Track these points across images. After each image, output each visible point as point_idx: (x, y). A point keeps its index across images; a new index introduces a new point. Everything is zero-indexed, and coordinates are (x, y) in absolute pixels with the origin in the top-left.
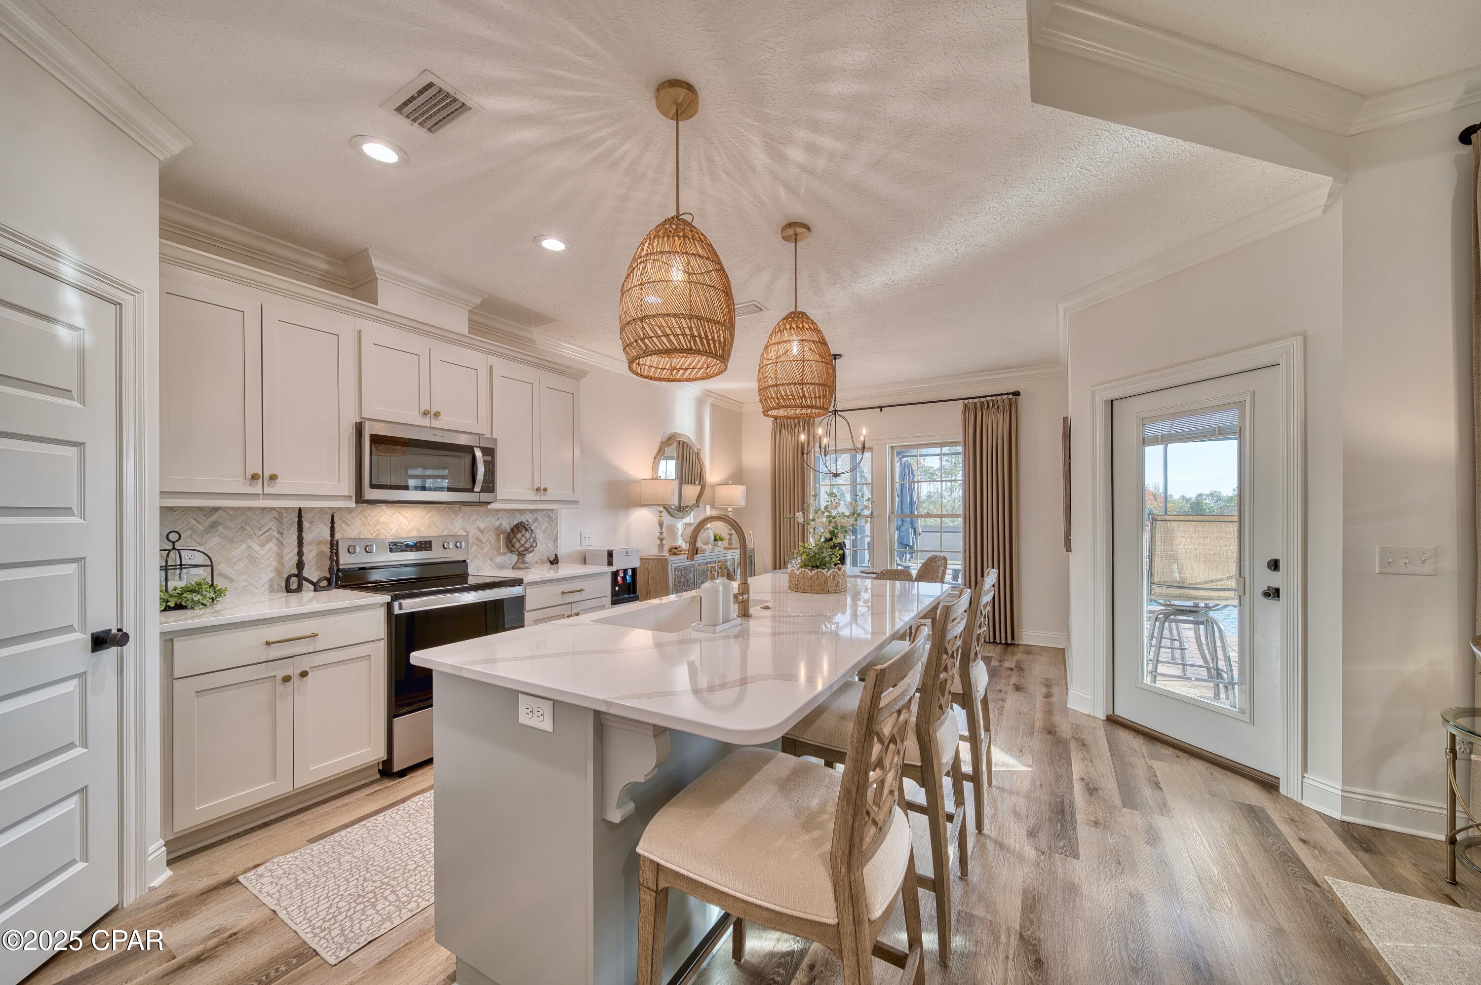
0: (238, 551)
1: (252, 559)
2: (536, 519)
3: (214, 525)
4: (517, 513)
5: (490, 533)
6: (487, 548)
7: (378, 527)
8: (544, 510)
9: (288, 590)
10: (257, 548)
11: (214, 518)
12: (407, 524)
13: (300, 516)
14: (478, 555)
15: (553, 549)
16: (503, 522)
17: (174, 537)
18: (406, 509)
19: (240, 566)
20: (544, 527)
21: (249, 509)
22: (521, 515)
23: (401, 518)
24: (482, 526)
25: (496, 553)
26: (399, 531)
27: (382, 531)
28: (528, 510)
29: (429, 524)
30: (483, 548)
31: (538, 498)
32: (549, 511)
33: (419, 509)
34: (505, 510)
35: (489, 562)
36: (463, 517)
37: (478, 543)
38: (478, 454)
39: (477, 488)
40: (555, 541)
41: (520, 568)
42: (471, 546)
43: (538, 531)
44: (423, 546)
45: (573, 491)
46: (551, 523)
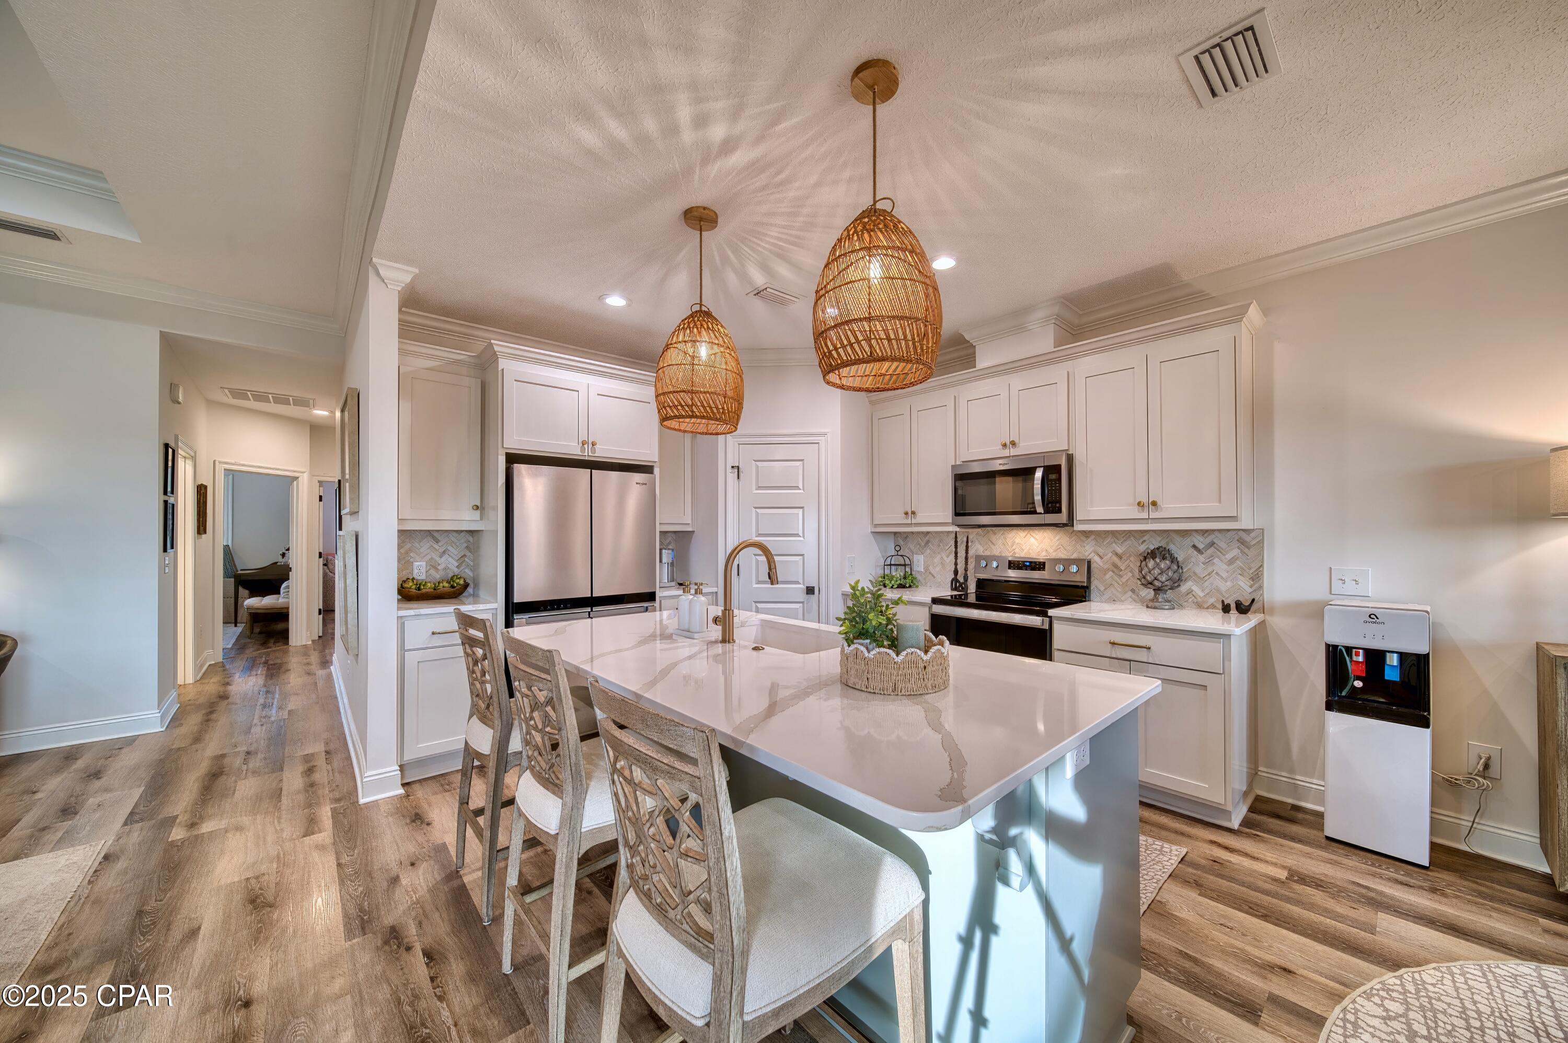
0: (937, 560)
2: (1212, 544)
3: (928, 542)
4: (1173, 535)
5: (1132, 559)
7: (1014, 547)
8: (1228, 530)
9: (952, 589)
10: (945, 558)
11: (927, 538)
12: (1037, 545)
13: (956, 537)
14: (1114, 582)
15: (1250, 590)
16: (1148, 546)
17: (897, 548)
18: (1037, 532)
19: (938, 569)
20: (1229, 556)
21: (942, 532)
23: (1032, 540)
24: (1120, 550)
25: (1135, 583)
26: (1031, 551)
27: (1017, 550)
28: (1196, 531)
29: (1058, 545)
30: (1121, 576)
31: (1144, 516)
32: (1242, 533)
33: (1048, 531)
34: (1154, 531)
35: (1130, 593)
36: (1095, 539)
37: (1115, 570)
38: (1039, 474)
39: (1040, 509)
40: (1257, 577)
41: (1155, 608)
42: (1105, 572)
43: (1216, 561)
44: (1038, 566)
45: (1220, 502)
46: (1246, 550)
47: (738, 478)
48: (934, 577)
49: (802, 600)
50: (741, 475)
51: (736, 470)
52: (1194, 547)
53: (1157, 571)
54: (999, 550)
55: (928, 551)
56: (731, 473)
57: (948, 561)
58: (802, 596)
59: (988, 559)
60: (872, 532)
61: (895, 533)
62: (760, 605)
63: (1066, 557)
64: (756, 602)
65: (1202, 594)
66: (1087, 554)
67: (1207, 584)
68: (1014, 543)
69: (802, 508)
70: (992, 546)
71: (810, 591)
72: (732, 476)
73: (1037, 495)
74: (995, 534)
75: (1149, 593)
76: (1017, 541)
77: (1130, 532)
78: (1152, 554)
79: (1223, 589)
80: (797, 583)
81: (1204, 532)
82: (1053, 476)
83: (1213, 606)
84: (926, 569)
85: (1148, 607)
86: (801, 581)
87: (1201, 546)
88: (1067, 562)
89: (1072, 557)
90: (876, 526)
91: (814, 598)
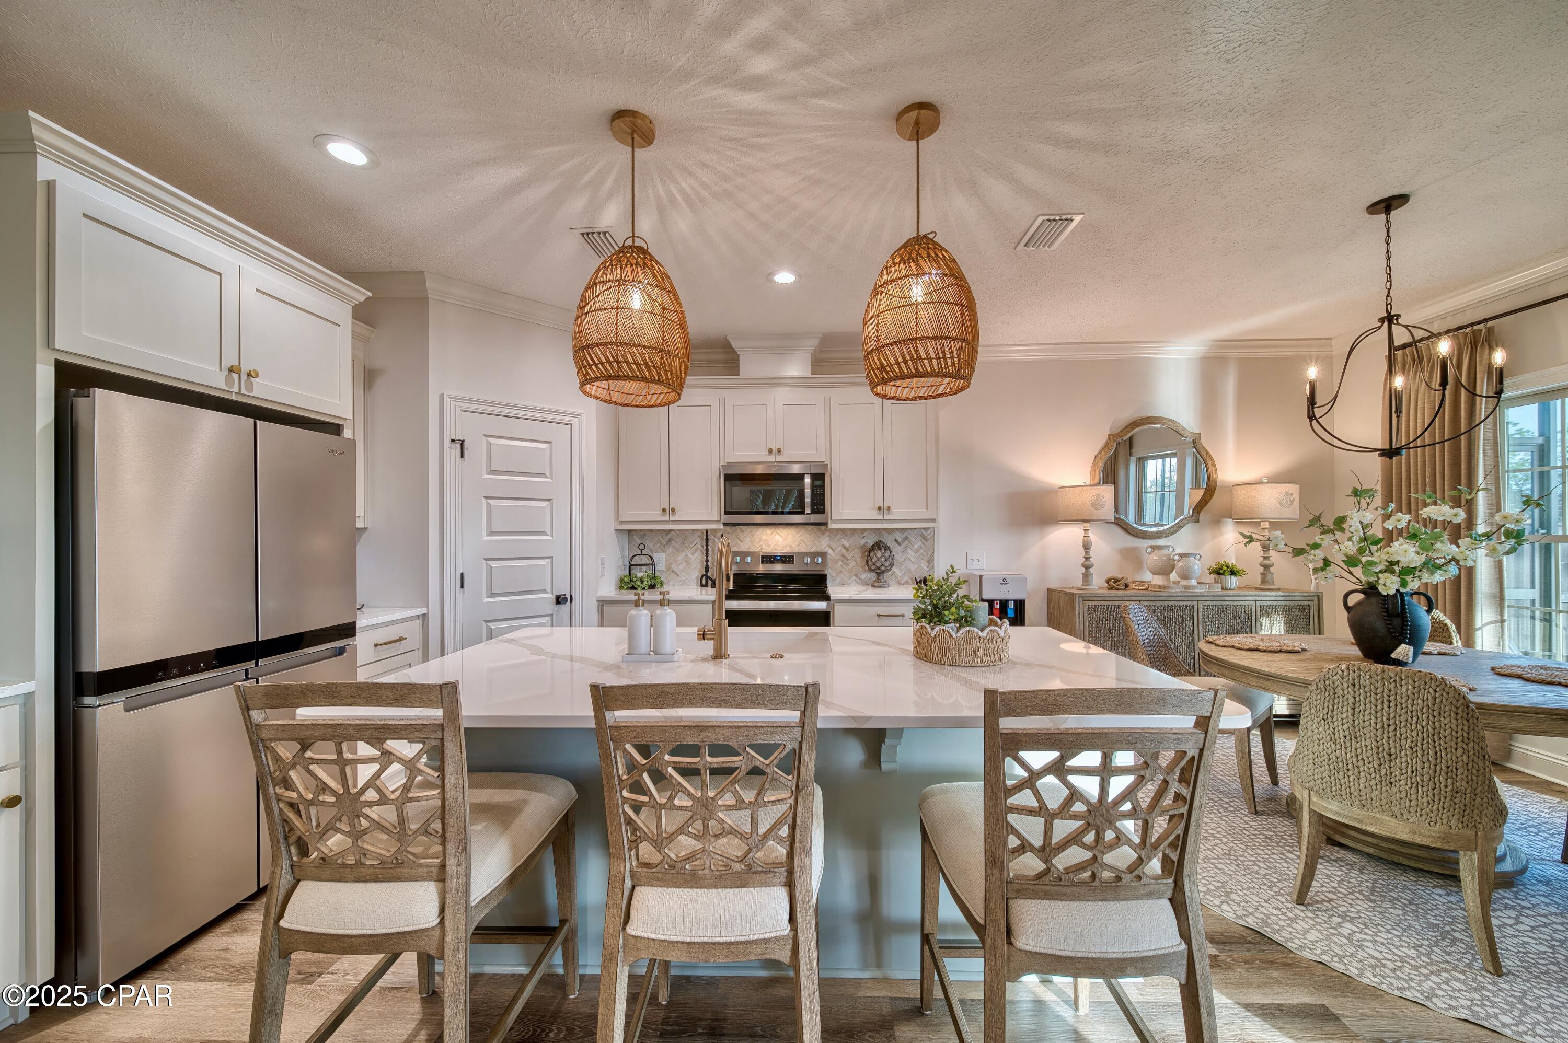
0: (681, 557)
1: (688, 563)
2: (906, 538)
3: (670, 540)
4: (884, 532)
5: (857, 551)
6: (853, 564)
8: (915, 529)
9: (702, 586)
10: (690, 556)
11: (669, 536)
12: (784, 541)
13: (707, 535)
14: (843, 570)
15: (927, 569)
16: (868, 541)
17: (642, 547)
18: (781, 529)
19: (682, 567)
20: (916, 547)
22: (889, 533)
23: (778, 537)
24: (847, 544)
25: (861, 569)
26: (776, 547)
27: (764, 546)
28: (897, 529)
30: (848, 565)
31: (881, 517)
32: (923, 531)
33: (794, 529)
34: (871, 529)
35: (854, 578)
36: (829, 536)
37: (844, 560)
38: (807, 480)
39: (808, 510)
40: (930, 561)
41: (881, 587)
42: (837, 562)
43: (909, 550)
44: (787, 559)
45: (927, 509)
46: (925, 542)
47: (462, 456)
48: (678, 575)
49: (551, 613)
50: (465, 452)
51: (458, 446)
52: (896, 540)
53: (883, 559)
54: (747, 547)
55: (671, 549)
56: (451, 448)
57: (693, 559)
58: (551, 607)
59: (744, 555)
60: (616, 530)
61: (630, 531)
62: (493, 626)
63: (806, 551)
64: (486, 622)
65: (900, 575)
66: (823, 547)
67: (903, 567)
68: (761, 539)
69: (550, 500)
70: (740, 543)
71: (560, 600)
72: (452, 453)
73: (808, 497)
74: (743, 531)
75: (872, 576)
76: (764, 537)
77: (854, 530)
78: (872, 549)
79: (913, 569)
80: (544, 591)
81: (902, 530)
82: (818, 483)
83: (907, 582)
84: (669, 568)
85: (873, 586)
86: (548, 590)
87: (900, 540)
88: (814, 555)
89: (811, 551)
90: (622, 523)
91: (565, 608)
